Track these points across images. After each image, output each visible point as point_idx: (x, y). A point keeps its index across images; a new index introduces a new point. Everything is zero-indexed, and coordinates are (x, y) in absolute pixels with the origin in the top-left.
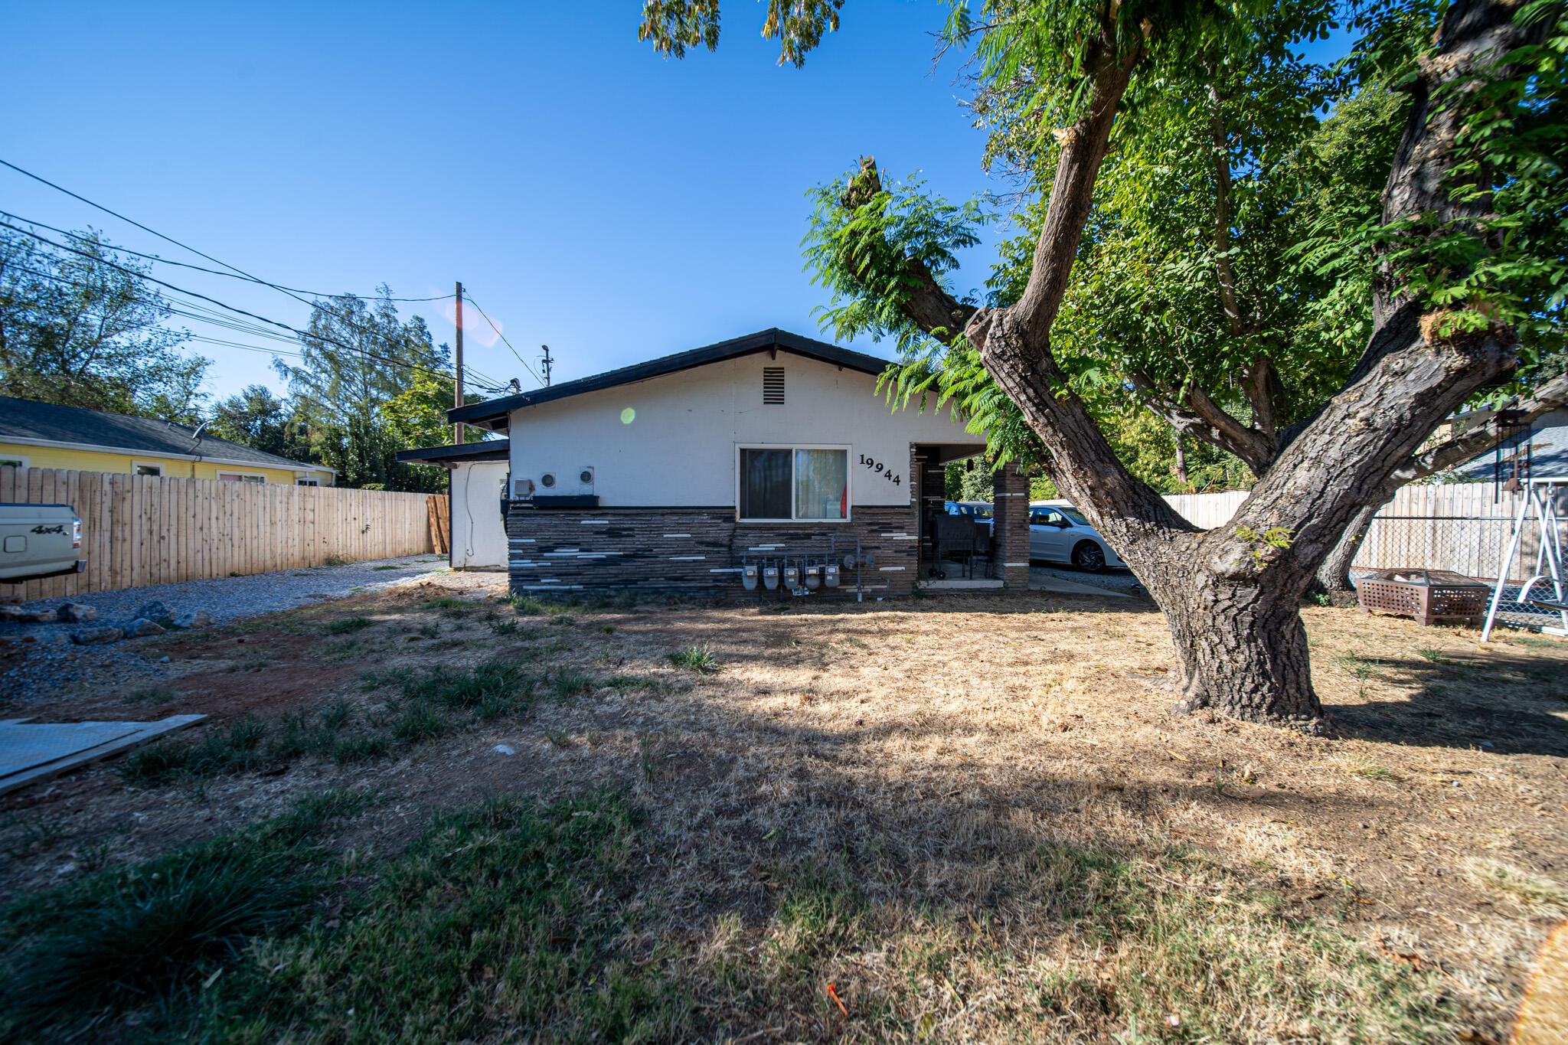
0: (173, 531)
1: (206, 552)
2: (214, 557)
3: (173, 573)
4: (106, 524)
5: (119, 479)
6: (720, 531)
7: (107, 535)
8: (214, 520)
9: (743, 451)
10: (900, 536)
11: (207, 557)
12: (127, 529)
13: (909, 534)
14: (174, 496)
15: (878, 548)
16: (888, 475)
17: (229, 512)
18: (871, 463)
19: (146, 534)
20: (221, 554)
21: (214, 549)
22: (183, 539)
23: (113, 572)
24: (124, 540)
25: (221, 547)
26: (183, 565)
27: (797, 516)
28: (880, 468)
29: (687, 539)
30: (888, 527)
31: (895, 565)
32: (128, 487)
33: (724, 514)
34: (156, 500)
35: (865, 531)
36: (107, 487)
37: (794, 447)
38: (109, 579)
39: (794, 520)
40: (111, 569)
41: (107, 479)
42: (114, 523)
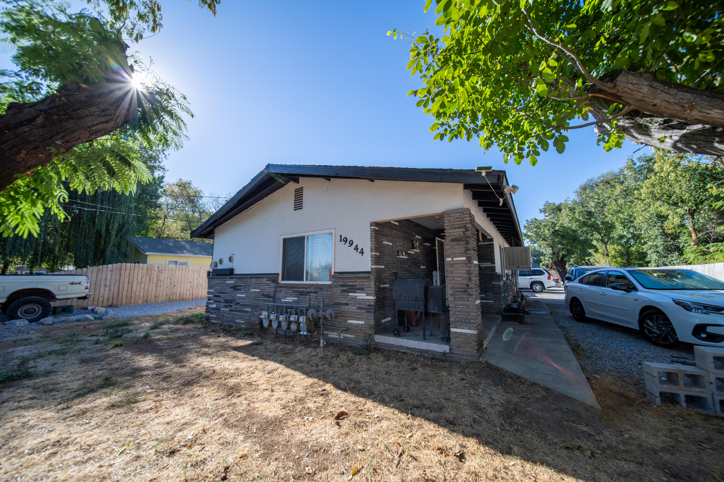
0: (179, 283)
1: (191, 291)
2: (194, 293)
3: (178, 298)
4: (155, 280)
5: (160, 266)
6: (270, 289)
7: (155, 284)
8: (195, 280)
9: (285, 240)
10: (362, 296)
11: (191, 292)
12: (162, 283)
13: (368, 294)
14: (180, 271)
15: (347, 304)
16: (356, 249)
17: (201, 277)
18: (345, 240)
19: (169, 284)
20: (197, 292)
21: (194, 290)
22: (182, 286)
23: (156, 296)
24: (161, 286)
25: (197, 289)
26: (182, 295)
27: (307, 279)
28: (351, 243)
29: (257, 293)
30: (353, 289)
31: (358, 319)
32: (163, 269)
33: (273, 277)
34: (173, 272)
35: (338, 291)
36: (156, 269)
37: (306, 234)
38: (154, 299)
39: (305, 282)
40: (155, 296)
41: (156, 266)
42: (158, 280)
